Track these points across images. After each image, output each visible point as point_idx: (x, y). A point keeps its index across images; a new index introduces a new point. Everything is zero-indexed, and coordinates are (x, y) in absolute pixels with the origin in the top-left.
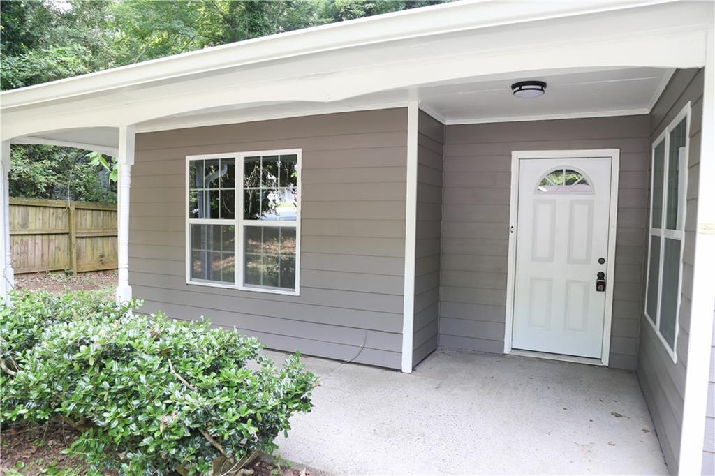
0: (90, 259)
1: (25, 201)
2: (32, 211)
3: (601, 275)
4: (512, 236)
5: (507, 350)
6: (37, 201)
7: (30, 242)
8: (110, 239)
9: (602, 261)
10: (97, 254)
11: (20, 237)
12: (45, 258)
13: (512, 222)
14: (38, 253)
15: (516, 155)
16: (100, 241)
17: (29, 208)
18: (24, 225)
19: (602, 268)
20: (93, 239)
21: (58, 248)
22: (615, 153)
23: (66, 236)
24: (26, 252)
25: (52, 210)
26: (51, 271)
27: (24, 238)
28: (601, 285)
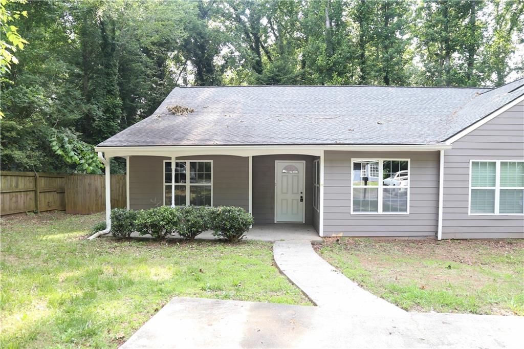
0: (44, 205)
1: (17, 173)
2: (20, 178)
3: (302, 197)
4: (276, 186)
5: (275, 222)
6: (22, 173)
7: (19, 196)
8: (52, 193)
9: (301, 193)
10: (47, 201)
11: (15, 193)
12: (25, 204)
13: (276, 182)
14: (22, 201)
15: (276, 161)
16: (47, 193)
17: (19, 177)
18: (17, 186)
19: (302, 195)
20: (45, 193)
21: (30, 199)
22: (304, 162)
23: (34, 192)
24: (17, 202)
25: (28, 178)
26: (29, 212)
27: (17, 193)
28: (302, 200)
